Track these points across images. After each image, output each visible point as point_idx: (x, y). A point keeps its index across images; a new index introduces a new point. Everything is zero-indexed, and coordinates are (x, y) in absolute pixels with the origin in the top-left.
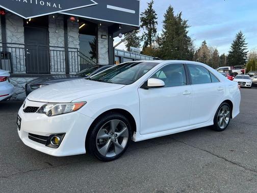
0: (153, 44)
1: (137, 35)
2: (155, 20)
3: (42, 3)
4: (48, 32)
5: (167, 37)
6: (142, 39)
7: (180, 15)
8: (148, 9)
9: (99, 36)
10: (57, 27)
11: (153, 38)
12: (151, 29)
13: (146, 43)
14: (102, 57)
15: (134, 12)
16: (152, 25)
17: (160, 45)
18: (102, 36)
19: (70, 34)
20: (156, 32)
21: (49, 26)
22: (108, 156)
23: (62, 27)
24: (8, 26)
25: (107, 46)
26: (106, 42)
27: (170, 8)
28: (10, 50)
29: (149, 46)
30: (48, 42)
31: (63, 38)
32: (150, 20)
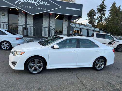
0: (102, 22)
1: (95, 17)
2: (105, 10)
3: (39, 8)
4: (42, 19)
5: (111, 18)
6: (97, 19)
7: (120, 6)
8: (101, 4)
9: (64, 21)
10: (46, 17)
11: (103, 19)
12: (102, 14)
13: (99, 21)
14: (65, 30)
15: (79, 10)
16: (103, 12)
17: (106, 22)
18: (65, 20)
19: (51, 20)
20: (105, 15)
21: (43, 17)
22: (33, 72)
23: (48, 17)
24: (27, 17)
25: (67, 25)
26: (67, 23)
27: (114, 3)
28: (27, 27)
29: (100, 22)
30: (42, 23)
31: (48, 22)
32: (102, 10)
